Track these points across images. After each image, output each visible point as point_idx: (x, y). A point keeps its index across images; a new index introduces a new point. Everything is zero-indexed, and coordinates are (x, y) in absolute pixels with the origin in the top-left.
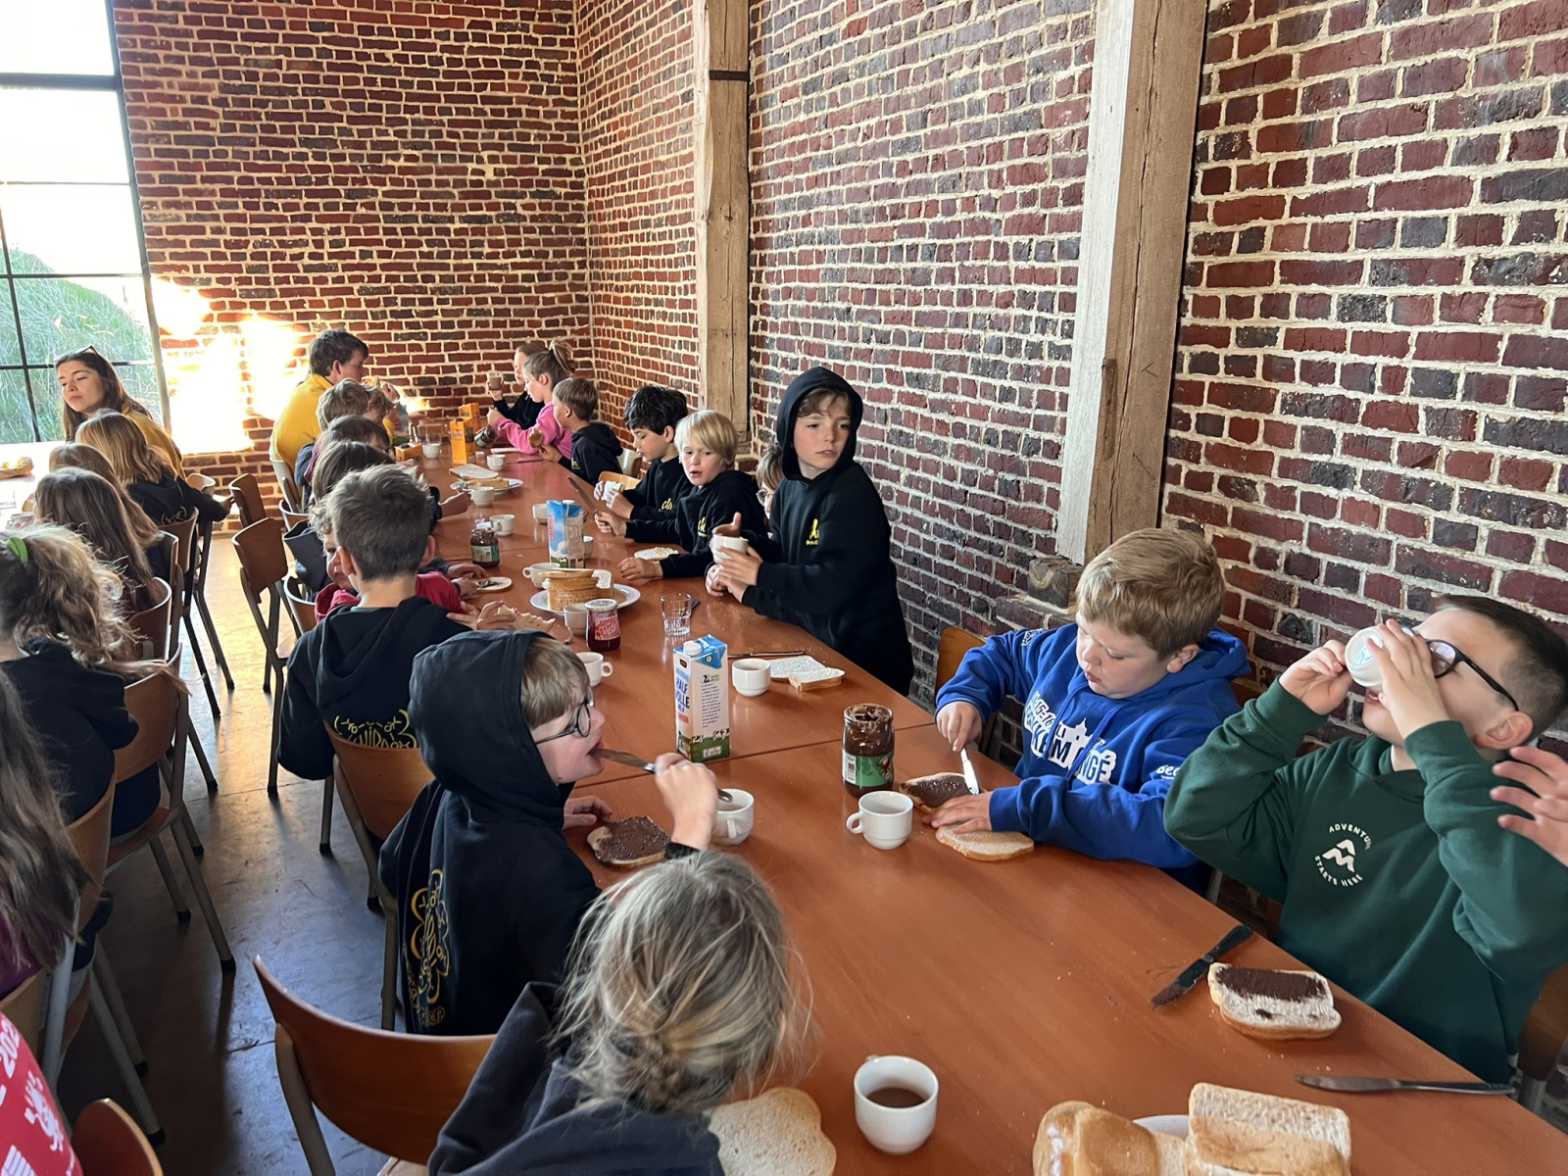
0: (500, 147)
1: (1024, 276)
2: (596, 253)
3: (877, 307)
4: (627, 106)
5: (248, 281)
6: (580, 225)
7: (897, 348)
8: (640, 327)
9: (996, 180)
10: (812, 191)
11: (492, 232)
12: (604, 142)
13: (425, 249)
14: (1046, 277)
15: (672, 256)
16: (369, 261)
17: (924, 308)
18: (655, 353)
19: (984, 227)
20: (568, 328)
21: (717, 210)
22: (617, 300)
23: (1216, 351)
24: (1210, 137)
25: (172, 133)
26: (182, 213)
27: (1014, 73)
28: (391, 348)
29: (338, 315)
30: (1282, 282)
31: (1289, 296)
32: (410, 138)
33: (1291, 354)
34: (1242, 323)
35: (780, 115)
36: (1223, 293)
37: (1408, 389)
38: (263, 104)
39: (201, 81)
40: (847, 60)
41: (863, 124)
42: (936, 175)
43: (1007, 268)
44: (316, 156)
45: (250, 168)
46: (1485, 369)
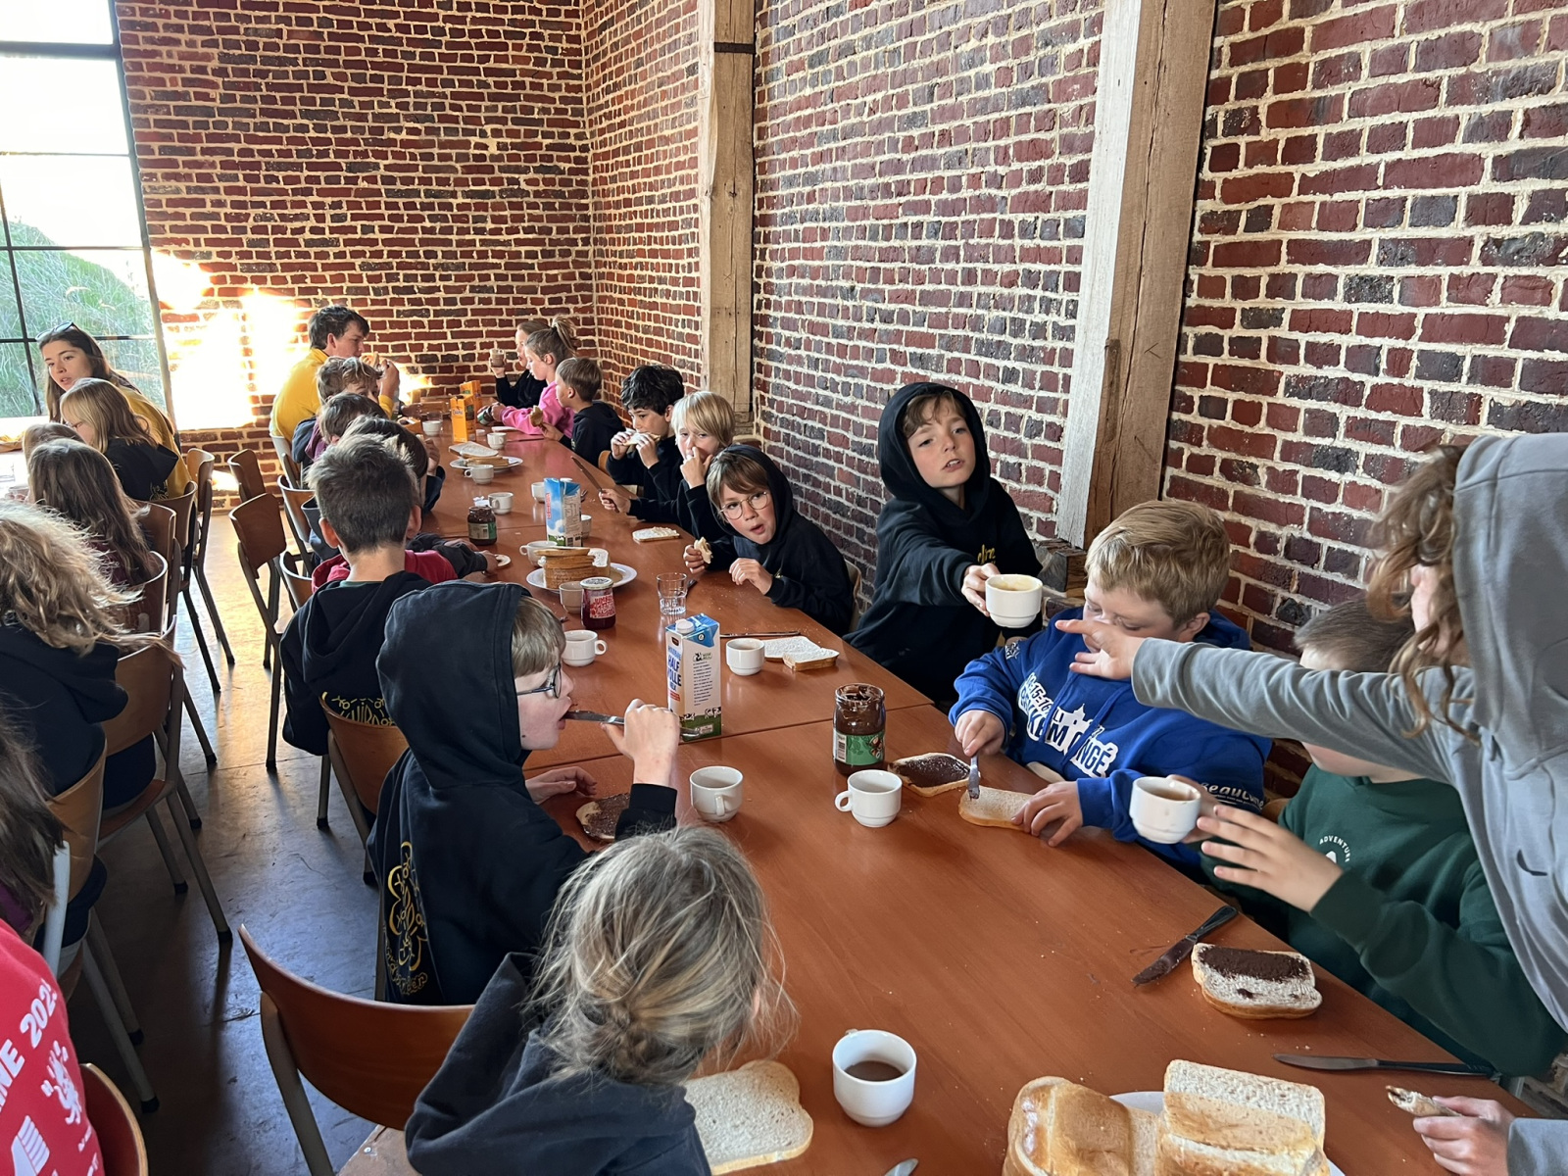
0: (503, 121)
1: (1028, 255)
2: (600, 230)
3: (881, 286)
4: (633, 79)
5: (249, 255)
6: (583, 201)
7: (901, 327)
8: (643, 304)
9: (1003, 156)
10: (817, 167)
11: (496, 207)
12: (608, 116)
13: (427, 224)
14: (1052, 256)
15: (676, 233)
16: (371, 236)
17: (928, 287)
18: (658, 332)
19: (990, 204)
20: (571, 306)
21: (721, 186)
22: (621, 278)
23: (1221, 332)
24: (1219, 113)
25: (172, 104)
26: (182, 185)
27: (1023, 46)
28: (393, 325)
29: (340, 290)
30: (1289, 262)
31: (1295, 276)
32: (412, 111)
33: (1296, 335)
34: (1248, 304)
35: (785, 89)
36: (1228, 273)
37: (1413, 371)
38: (263, 74)
39: (201, 50)
40: (853, 33)
41: (869, 99)
42: (942, 151)
43: (1012, 247)
44: (318, 128)
45: (250, 139)
46: (1491, 351)
